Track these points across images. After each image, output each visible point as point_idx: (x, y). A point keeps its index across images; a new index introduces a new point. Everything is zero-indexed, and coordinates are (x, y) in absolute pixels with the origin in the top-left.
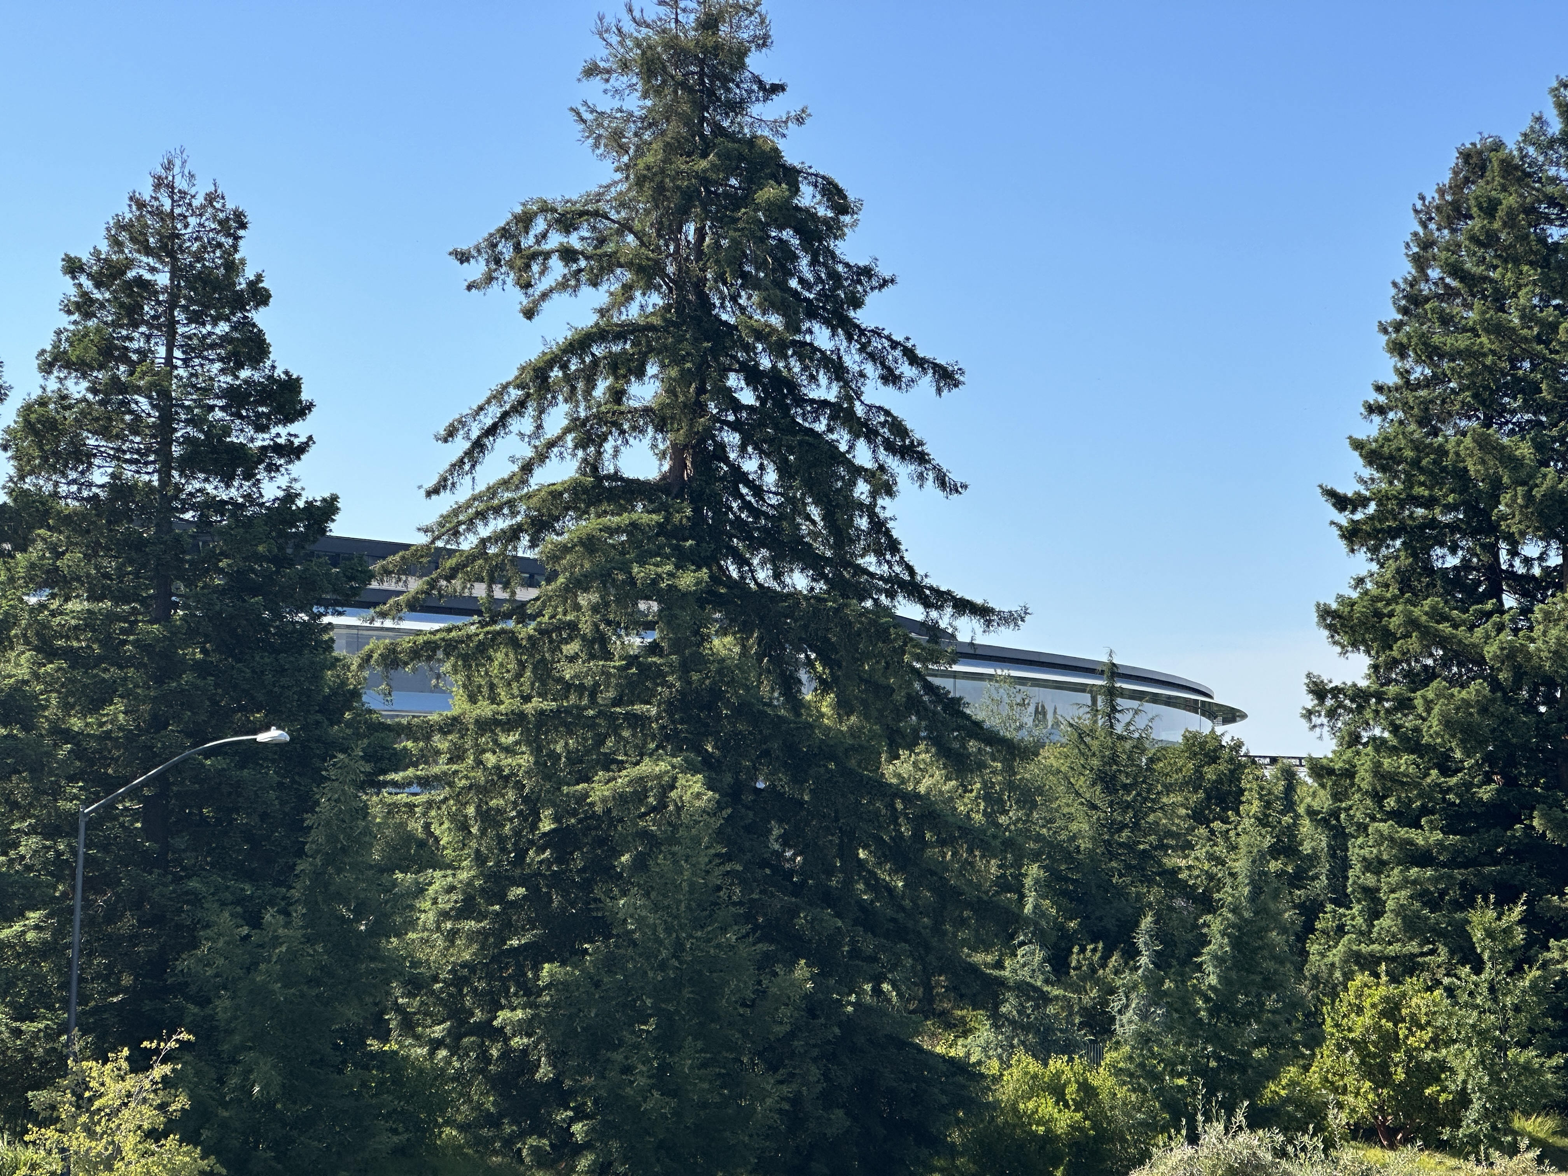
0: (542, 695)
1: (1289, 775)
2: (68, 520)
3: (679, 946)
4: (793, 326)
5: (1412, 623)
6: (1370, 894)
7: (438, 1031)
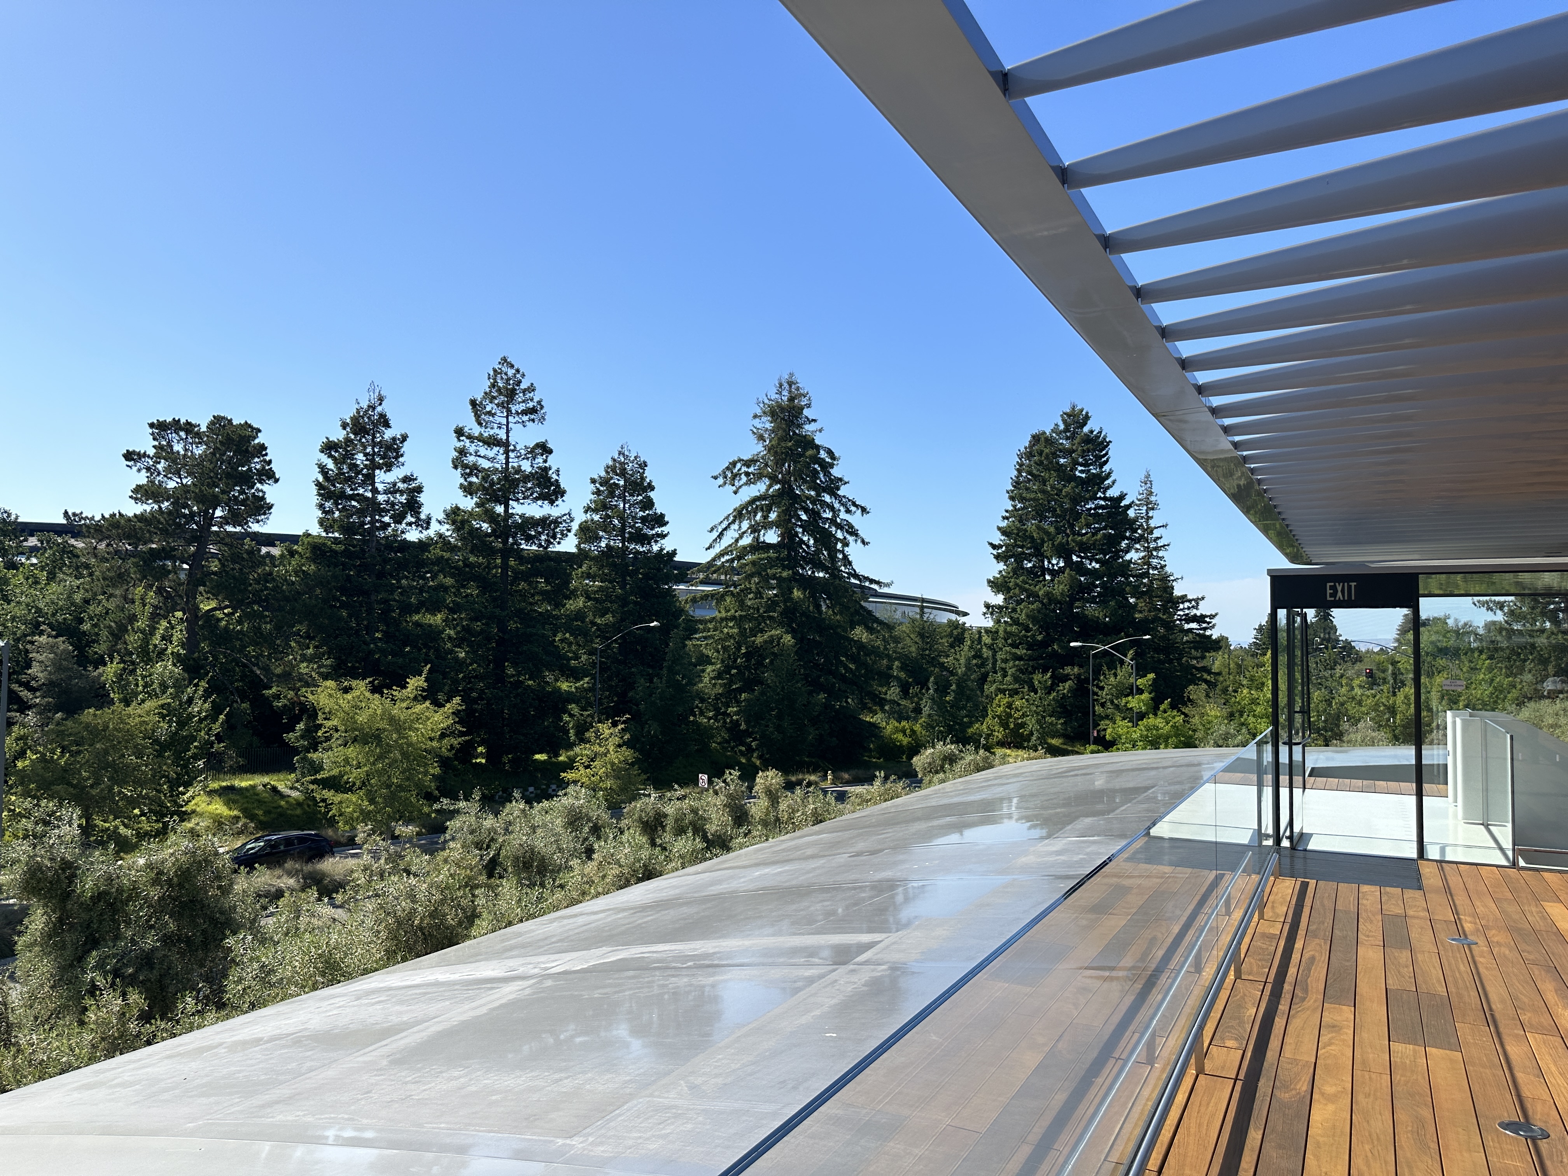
0: (742, 611)
1: (980, 633)
2: (594, 559)
3: (783, 688)
4: (818, 495)
5: (1017, 585)
6: (1004, 670)
7: (711, 714)
